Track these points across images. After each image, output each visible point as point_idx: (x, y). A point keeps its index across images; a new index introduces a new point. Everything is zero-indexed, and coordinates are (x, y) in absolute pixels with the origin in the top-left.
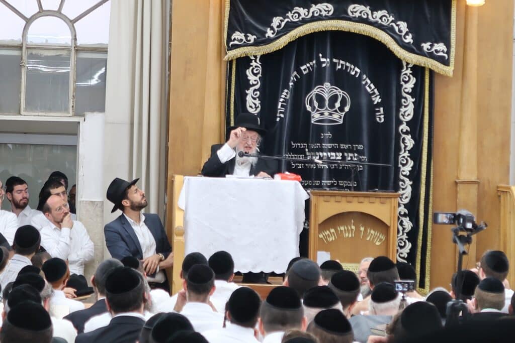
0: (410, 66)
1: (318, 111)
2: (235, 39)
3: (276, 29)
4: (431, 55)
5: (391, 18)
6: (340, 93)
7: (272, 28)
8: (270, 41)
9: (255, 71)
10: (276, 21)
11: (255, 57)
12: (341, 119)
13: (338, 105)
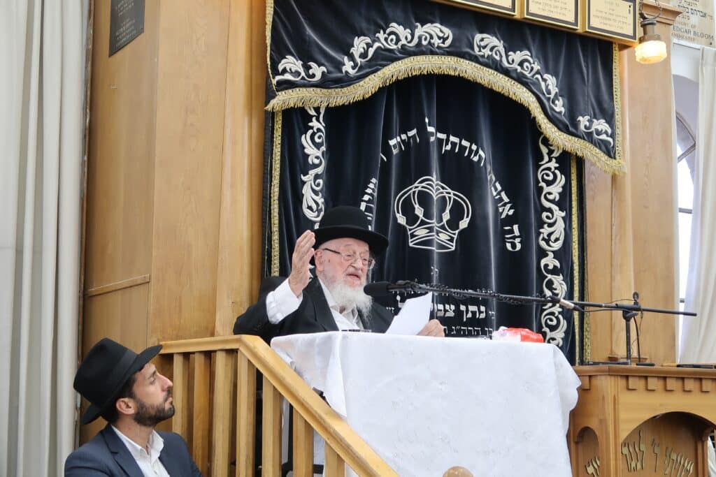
0: (555, 154)
1: (423, 223)
2: (284, 71)
3: (359, 60)
4: (589, 137)
5: (537, 67)
6: (451, 194)
7: (351, 57)
9: (317, 140)
10: (359, 44)
11: (317, 109)
12: (453, 242)
13: (446, 216)
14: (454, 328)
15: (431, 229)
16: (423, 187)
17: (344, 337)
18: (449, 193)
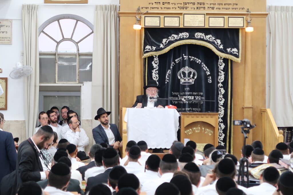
0: (222, 58)
1: (183, 78)
2: (147, 49)
3: (164, 44)
4: (231, 54)
5: (214, 38)
6: (193, 71)
7: (163, 44)
8: (162, 49)
9: (156, 62)
10: (164, 41)
11: (156, 56)
12: (193, 82)
16: (183, 70)
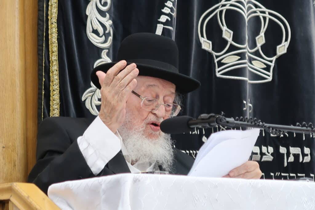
12: (269, 71)
13: (261, 40)
14: (272, 174)
15: (242, 56)
16: (231, 5)
17: (136, 181)
18: (264, 12)
